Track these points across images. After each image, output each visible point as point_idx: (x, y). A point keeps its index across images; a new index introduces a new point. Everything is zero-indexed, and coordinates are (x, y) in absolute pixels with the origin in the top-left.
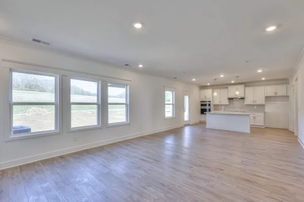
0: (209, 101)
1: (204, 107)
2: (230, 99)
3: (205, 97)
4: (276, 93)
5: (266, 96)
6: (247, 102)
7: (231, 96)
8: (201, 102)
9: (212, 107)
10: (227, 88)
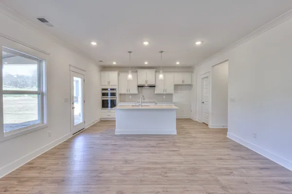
0: (113, 89)
1: (105, 98)
2: (140, 87)
3: (109, 83)
4: (183, 81)
5: (175, 83)
6: (158, 90)
7: (141, 83)
8: (103, 89)
9: (117, 98)
10: (137, 72)
